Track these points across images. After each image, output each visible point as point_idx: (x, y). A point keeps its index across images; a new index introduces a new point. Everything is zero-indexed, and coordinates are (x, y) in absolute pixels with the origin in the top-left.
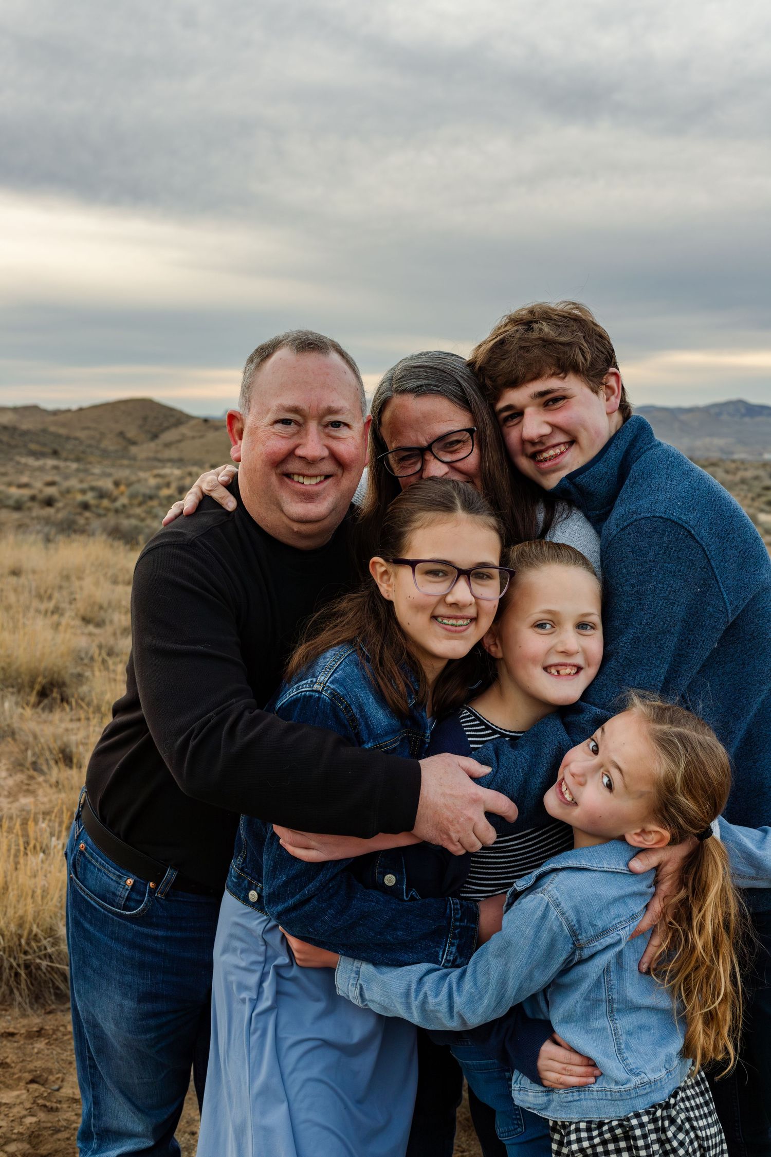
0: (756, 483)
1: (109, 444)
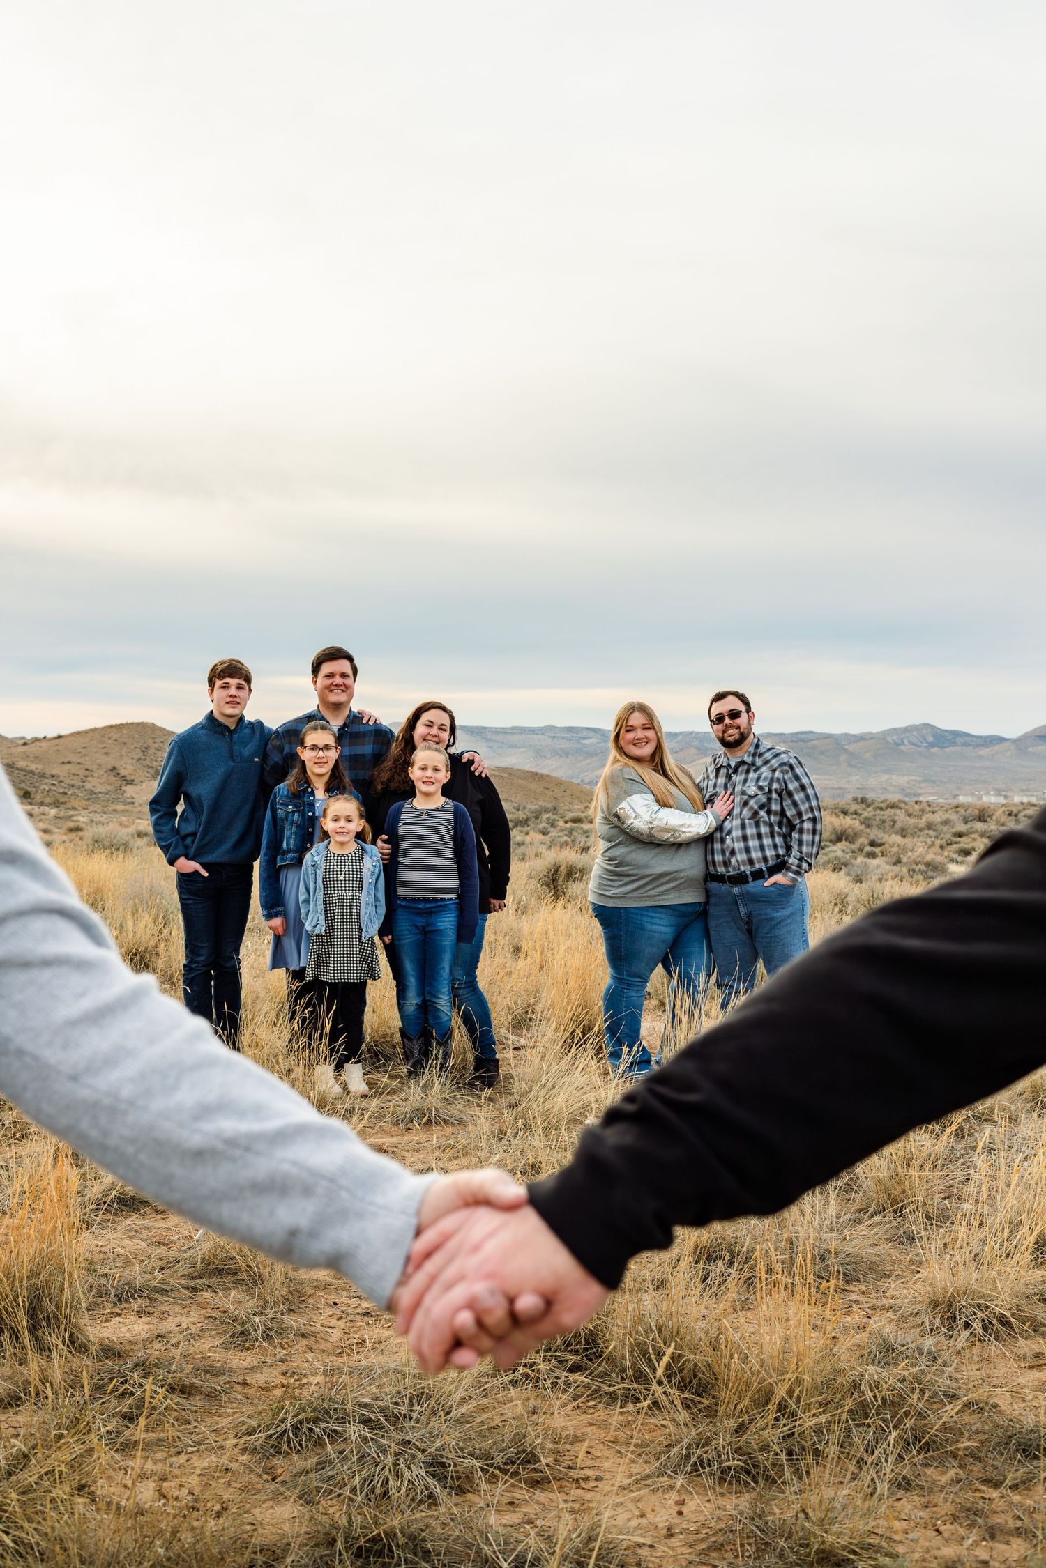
0: (945, 828)
1: (97, 783)
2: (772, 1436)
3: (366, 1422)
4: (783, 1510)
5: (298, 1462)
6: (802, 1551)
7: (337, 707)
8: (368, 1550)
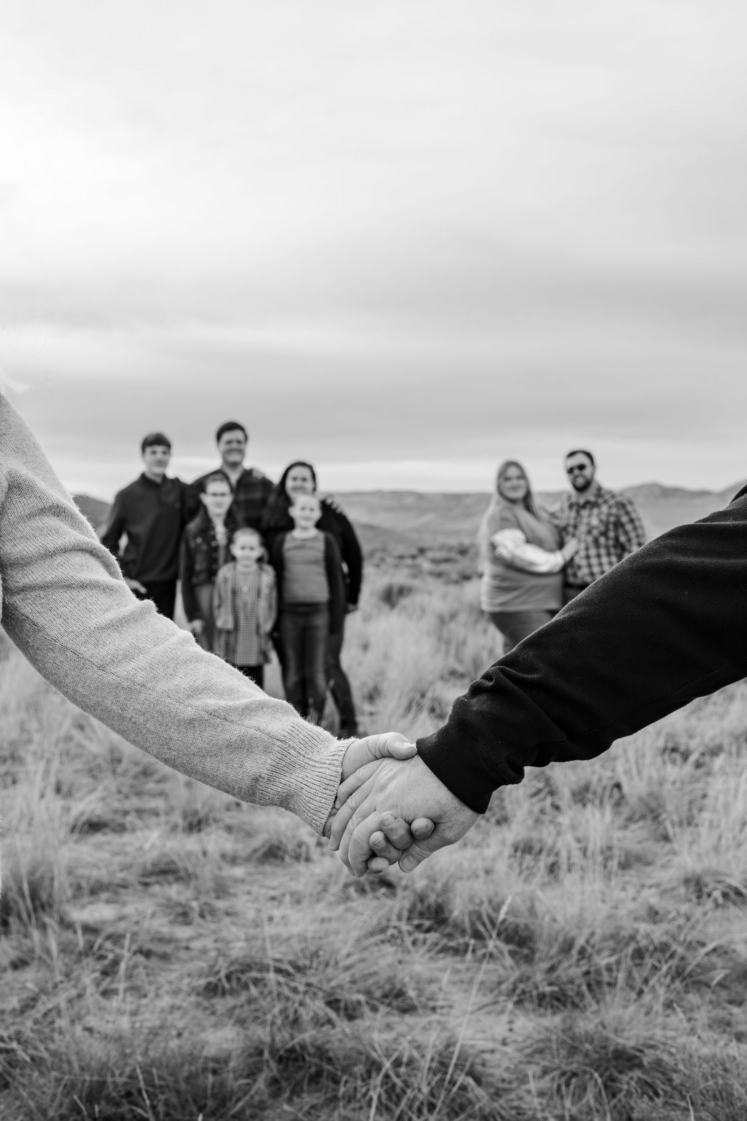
2: (576, 972)
3: (279, 971)
4: (586, 1024)
5: (230, 1001)
6: (603, 1052)
7: (234, 465)
8: (288, 1059)
